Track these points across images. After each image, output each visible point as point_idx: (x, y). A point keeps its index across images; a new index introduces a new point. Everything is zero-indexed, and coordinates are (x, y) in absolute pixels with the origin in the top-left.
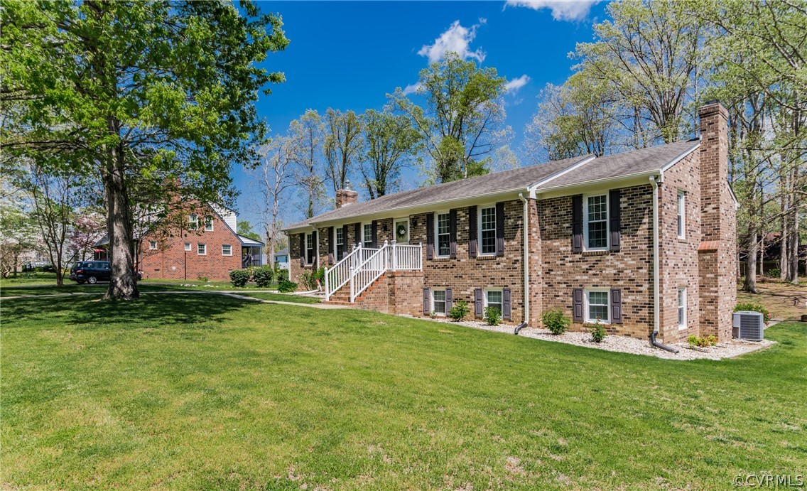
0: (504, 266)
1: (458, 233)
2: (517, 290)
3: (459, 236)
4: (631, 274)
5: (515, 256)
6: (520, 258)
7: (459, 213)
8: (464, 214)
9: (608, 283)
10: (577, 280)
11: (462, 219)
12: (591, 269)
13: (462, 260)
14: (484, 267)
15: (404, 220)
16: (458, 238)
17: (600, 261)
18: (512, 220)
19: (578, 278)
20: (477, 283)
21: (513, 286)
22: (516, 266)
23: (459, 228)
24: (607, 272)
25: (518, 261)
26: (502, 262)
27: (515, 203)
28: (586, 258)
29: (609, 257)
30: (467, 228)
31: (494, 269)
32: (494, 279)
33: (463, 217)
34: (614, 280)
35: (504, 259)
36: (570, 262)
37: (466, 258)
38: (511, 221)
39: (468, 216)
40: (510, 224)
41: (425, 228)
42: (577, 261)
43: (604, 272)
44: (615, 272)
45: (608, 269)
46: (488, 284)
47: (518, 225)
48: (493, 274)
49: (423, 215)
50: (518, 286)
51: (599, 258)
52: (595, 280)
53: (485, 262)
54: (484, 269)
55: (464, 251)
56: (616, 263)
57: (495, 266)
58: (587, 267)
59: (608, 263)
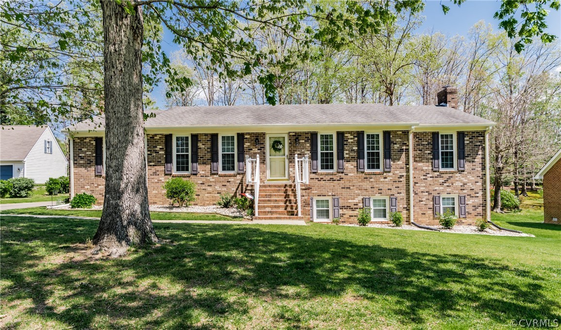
0: (391, 180)
1: (345, 152)
2: (402, 198)
3: (346, 154)
4: (471, 186)
5: (400, 172)
6: (405, 174)
7: (346, 135)
8: (352, 137)
9: (457, 192)
10: (436, 190)
11: (350, 141)
12: (445, 183)
13: (349, 174)
14: (371, 180)
15: (283, 135)
16: (346, 156)
17: (452, 177)
18: (398, 146)
19: (436, 188)
20: (365, 193)
21: (399, 195)
22: (401, 180)
23: (346, 147)
24: (456, 184)
25: (403, 176)
26: (389, 176)
27: (401, 133)
28: (443, 175)
29: (458, 175)
30: (355, 148)
31: (382, 182)
32: (381, 189)
33: (351, 139)
34: (461, 190)
35: (391, 174)
36: (431, 177)
37: (353, 173)
38: (396, 146)
39: (356, 139)
40: (396, 148)
41: (308, 145)
42: (435, 177)
43: (454, 184)
44: (461, 184)
45: (457, 182)
46: (376, 193)
47: (403, 149)
48: (381, 186)
49: (307, 133)
50: (403, 195)
51: (451, 175)
52: (449, 190)
53: (373, 176)
54: (372, 182)
55: (352, 167)
56: (462, 179)
57: (382, 180)
58: (443, 181)
59: (457, 179)
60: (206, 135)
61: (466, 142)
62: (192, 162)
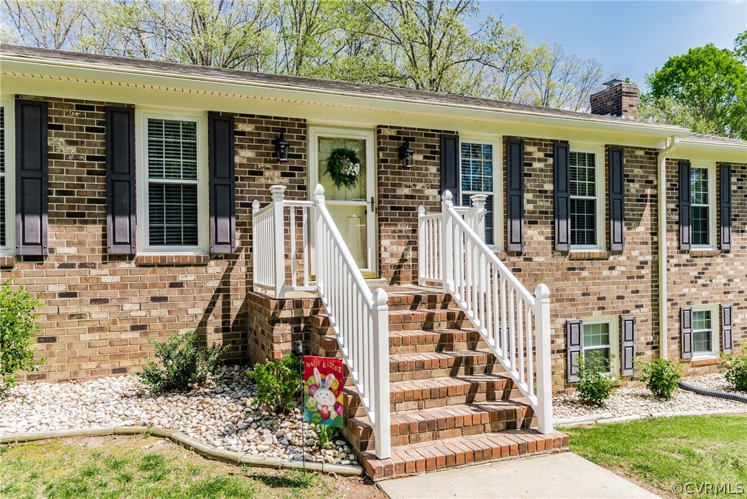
0: (623, 272)
1: (528, 196)
2: (644, 318)
3: (529, 201)
4: (740, 284)
5: (641, 254)
6: (649, 258)
7: (529, 149)
8: (541, 155)
9: (718, 297)
10: (684, 295)
11: (536, 165)
12: (700, 278)
13: (536, 259)
14: (585, 274)
15: (361, 135)
16: (528, 207)
17: (710, 264)
18: (637, 185)
19: (685, 291)
20: (570, 309)
21: (638, 310)
22: (643, 272)
23: (528, 184)
24: (717, 281)
25: (646, 263)
26: (620, 264)
27: (642, 153)
28: (697, 261)
29: (719, 260)
30: (549, 187)
31: (604, 278)
32: (604, 298)
33: (540, 160)
34: (725, 293)
35: (622, 258)
36: (676, 265)
37: (544, 255)
38: (634, 188)
39: (551, 161)
40: (633, 191)
41: (433, 169)
42: (684, 265)
43: (714, 281)
44: (725, 281)
45: (718, 277)
46: (593, 309)
47: (646, 196)
48: (603, 289)
49: (429, 134)
50: (647, 310)
51: (708, 260)
52: (705, 293)
53: (586, 264)
54: (585, 278)
55: (542, 238)
56: (727, 268)
57: (606, 273)
58: (695, 274)
59: (719, 269)
60: (82, 106)
61: (734, 188)
62: (22, 210)
